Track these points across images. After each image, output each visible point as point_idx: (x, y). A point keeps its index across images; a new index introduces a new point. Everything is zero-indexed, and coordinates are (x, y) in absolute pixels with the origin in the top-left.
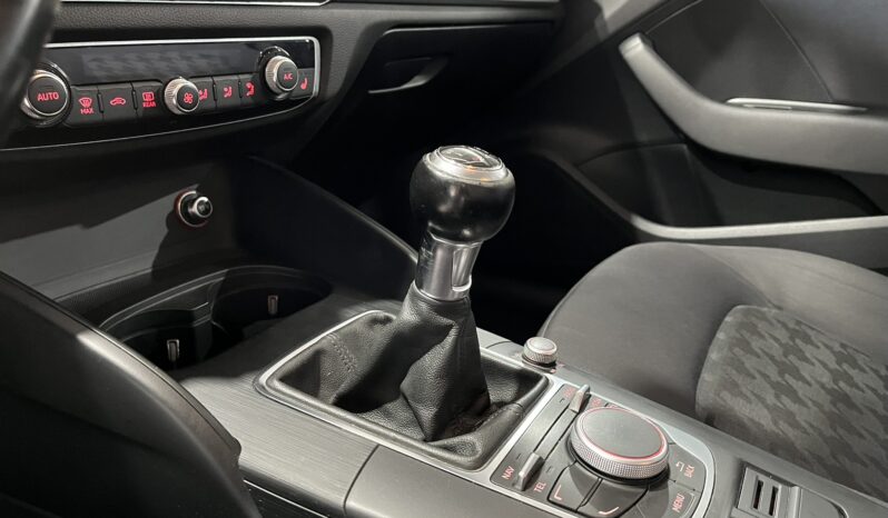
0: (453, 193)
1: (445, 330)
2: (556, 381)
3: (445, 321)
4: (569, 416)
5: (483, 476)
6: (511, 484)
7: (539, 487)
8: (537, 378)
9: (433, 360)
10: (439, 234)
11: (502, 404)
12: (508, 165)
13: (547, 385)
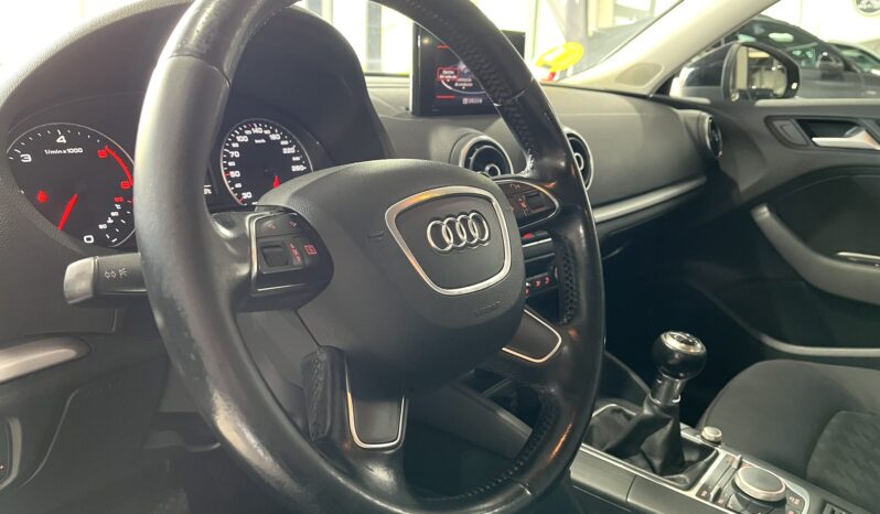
0: (677, 356)
1: (667, 421)
2: (722, 453)
3: (668, 416)
4: (731, 470)
5: (692, 494)
6: (707, 498)
7: (720, 501)
8: (712, 450)
9: (660, 436)
10: (666, 373)
11: (692, 463)
12: (704, 343)
13: (717, 454)
